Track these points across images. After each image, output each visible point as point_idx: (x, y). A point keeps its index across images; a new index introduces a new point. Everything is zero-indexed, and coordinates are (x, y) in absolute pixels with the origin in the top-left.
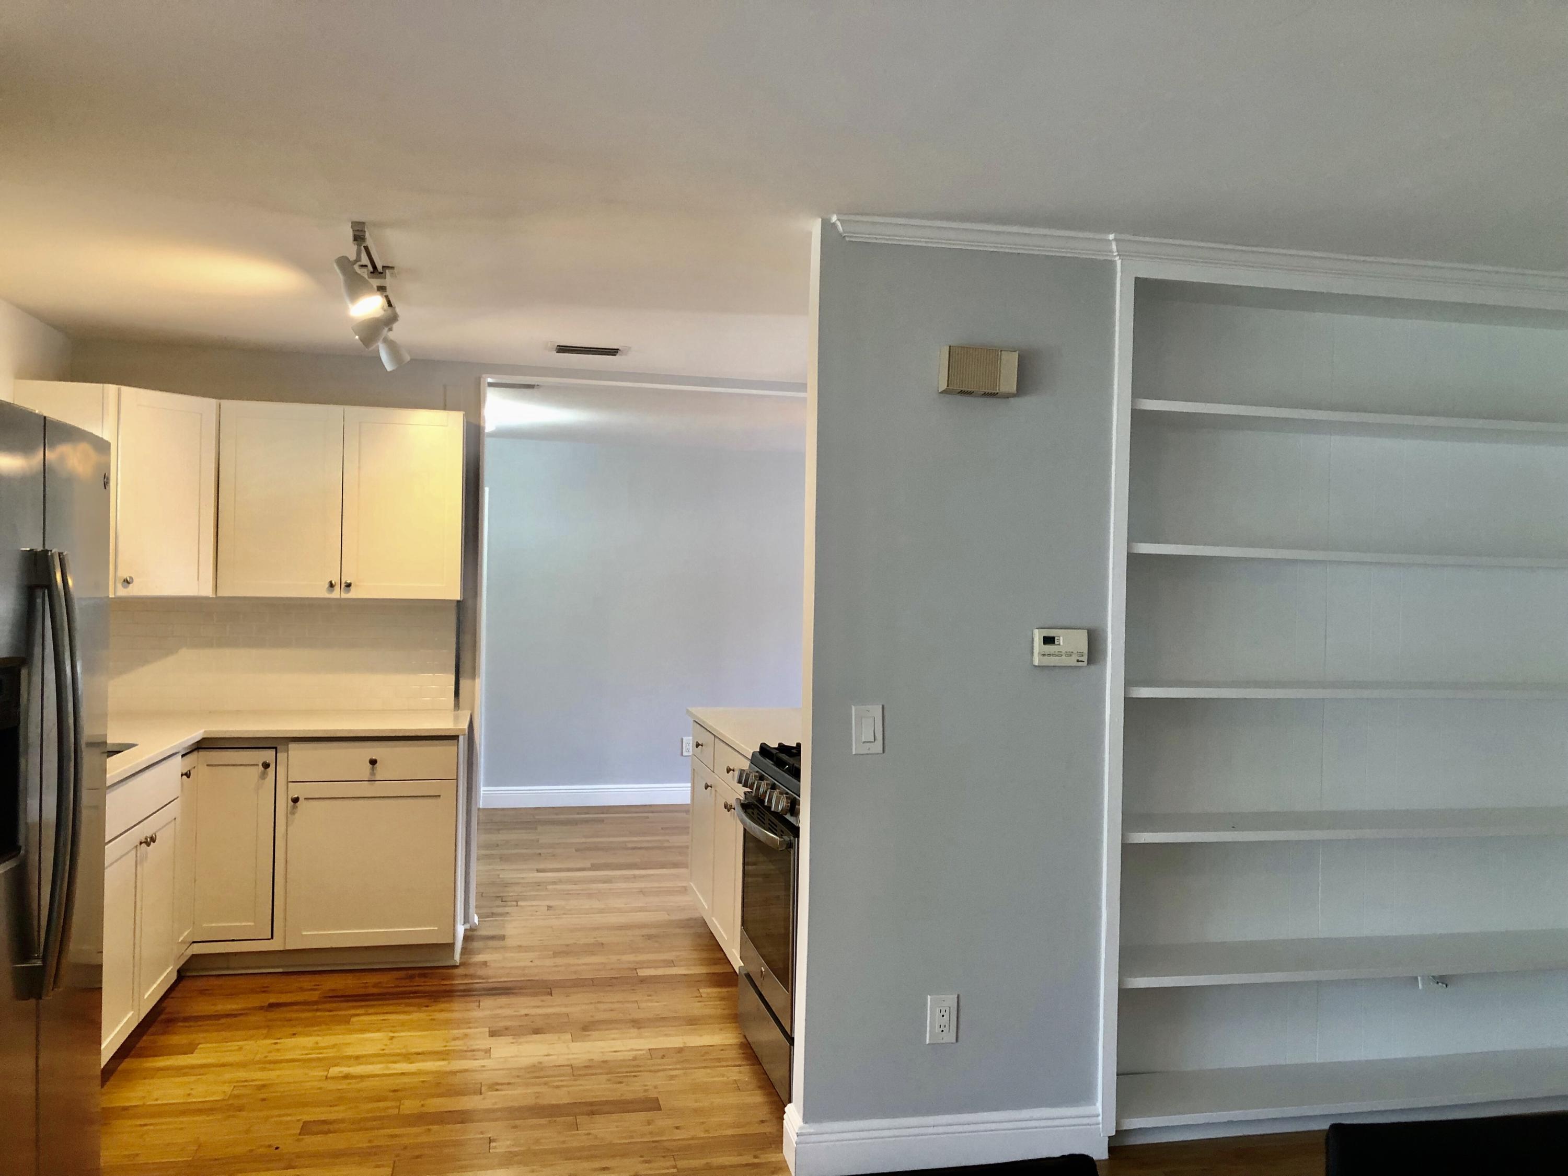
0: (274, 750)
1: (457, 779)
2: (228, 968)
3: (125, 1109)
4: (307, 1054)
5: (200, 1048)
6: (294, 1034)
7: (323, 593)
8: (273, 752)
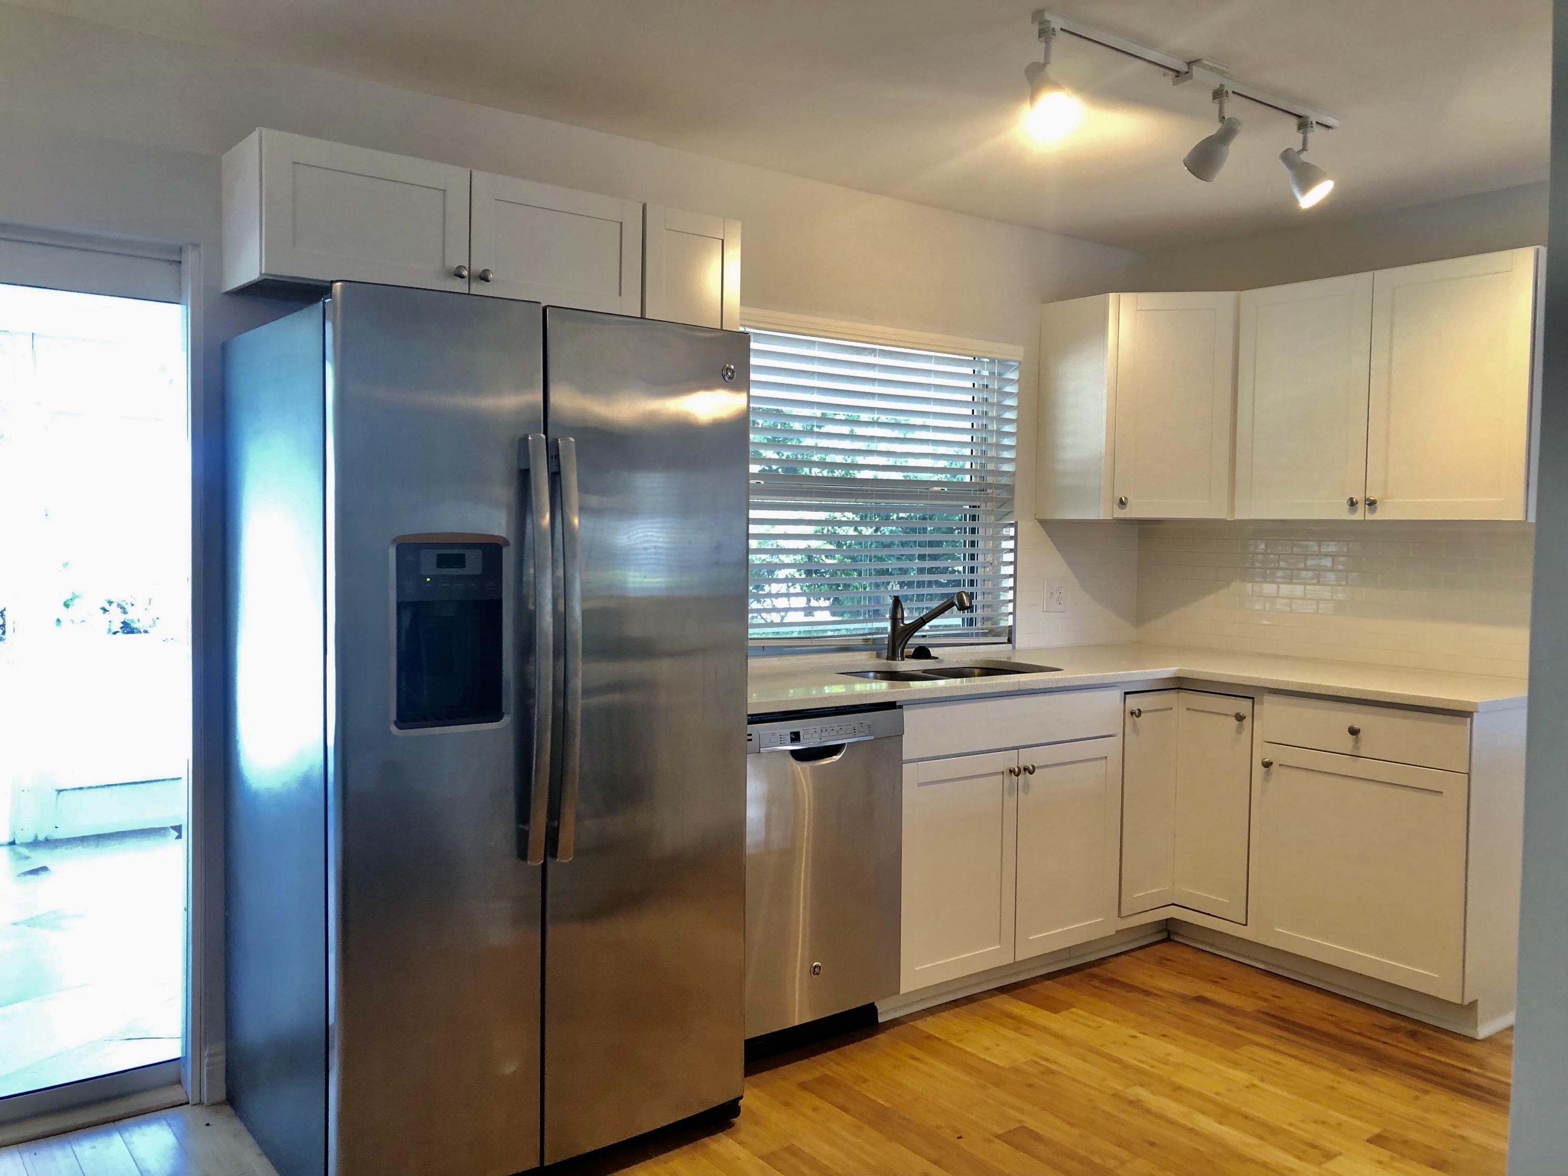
0: (1251, 700)
1: (1469, 774)
2: (1212, 945)
3: (929, 1037)
4: (1141, 1062)
5: (1073, 1013)
6: (1164, 1036)
7: (1343, 514)
8: (1249, 702)
